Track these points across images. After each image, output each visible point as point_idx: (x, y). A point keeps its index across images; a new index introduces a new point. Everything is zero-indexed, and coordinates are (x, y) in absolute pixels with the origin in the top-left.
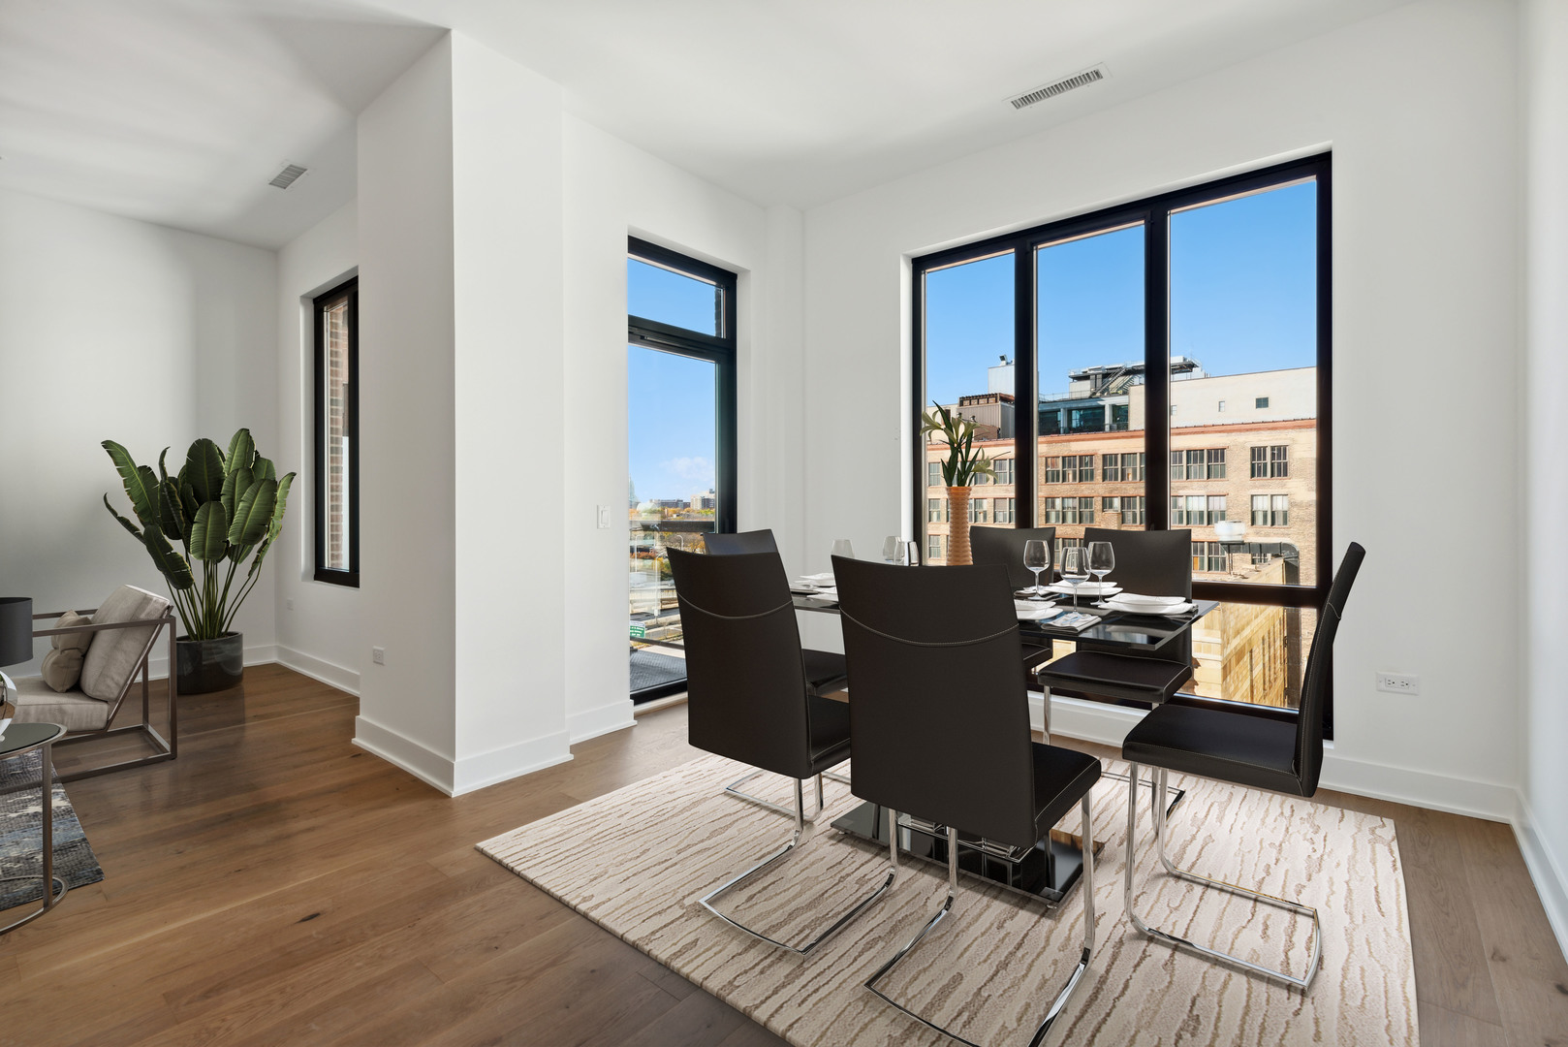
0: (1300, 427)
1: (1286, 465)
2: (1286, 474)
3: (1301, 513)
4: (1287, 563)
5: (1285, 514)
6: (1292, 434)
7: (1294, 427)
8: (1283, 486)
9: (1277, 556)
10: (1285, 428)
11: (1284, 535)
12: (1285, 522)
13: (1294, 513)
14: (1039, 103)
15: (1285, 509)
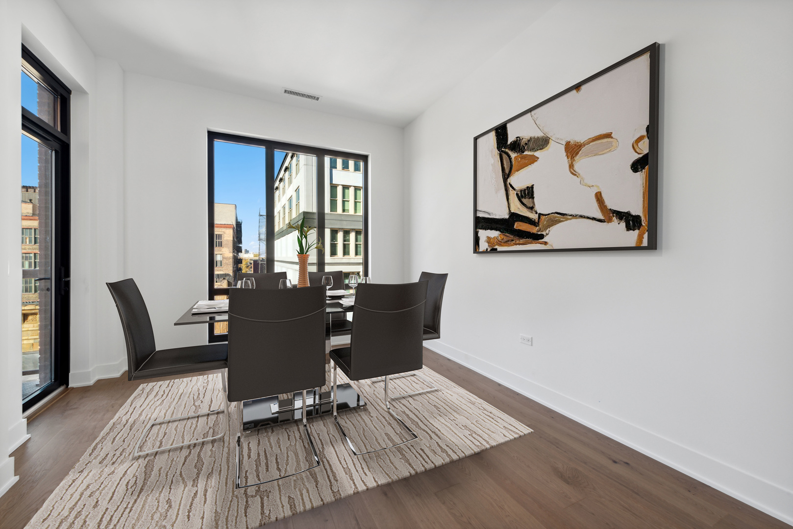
0: (226, 227)
1: (221, 242)
2: (221, 246)
3: (227, 261)
4: (228, 281)
5: (221, 262)
6: (224, 230)
7: (224, 227)
8: (221, 251)
9: (224, 279)
10: (221, 227)
11: (220, 270)
12: (221, 265)
13: (224, 262)
14: (288, 94)
15: (221, 260)
